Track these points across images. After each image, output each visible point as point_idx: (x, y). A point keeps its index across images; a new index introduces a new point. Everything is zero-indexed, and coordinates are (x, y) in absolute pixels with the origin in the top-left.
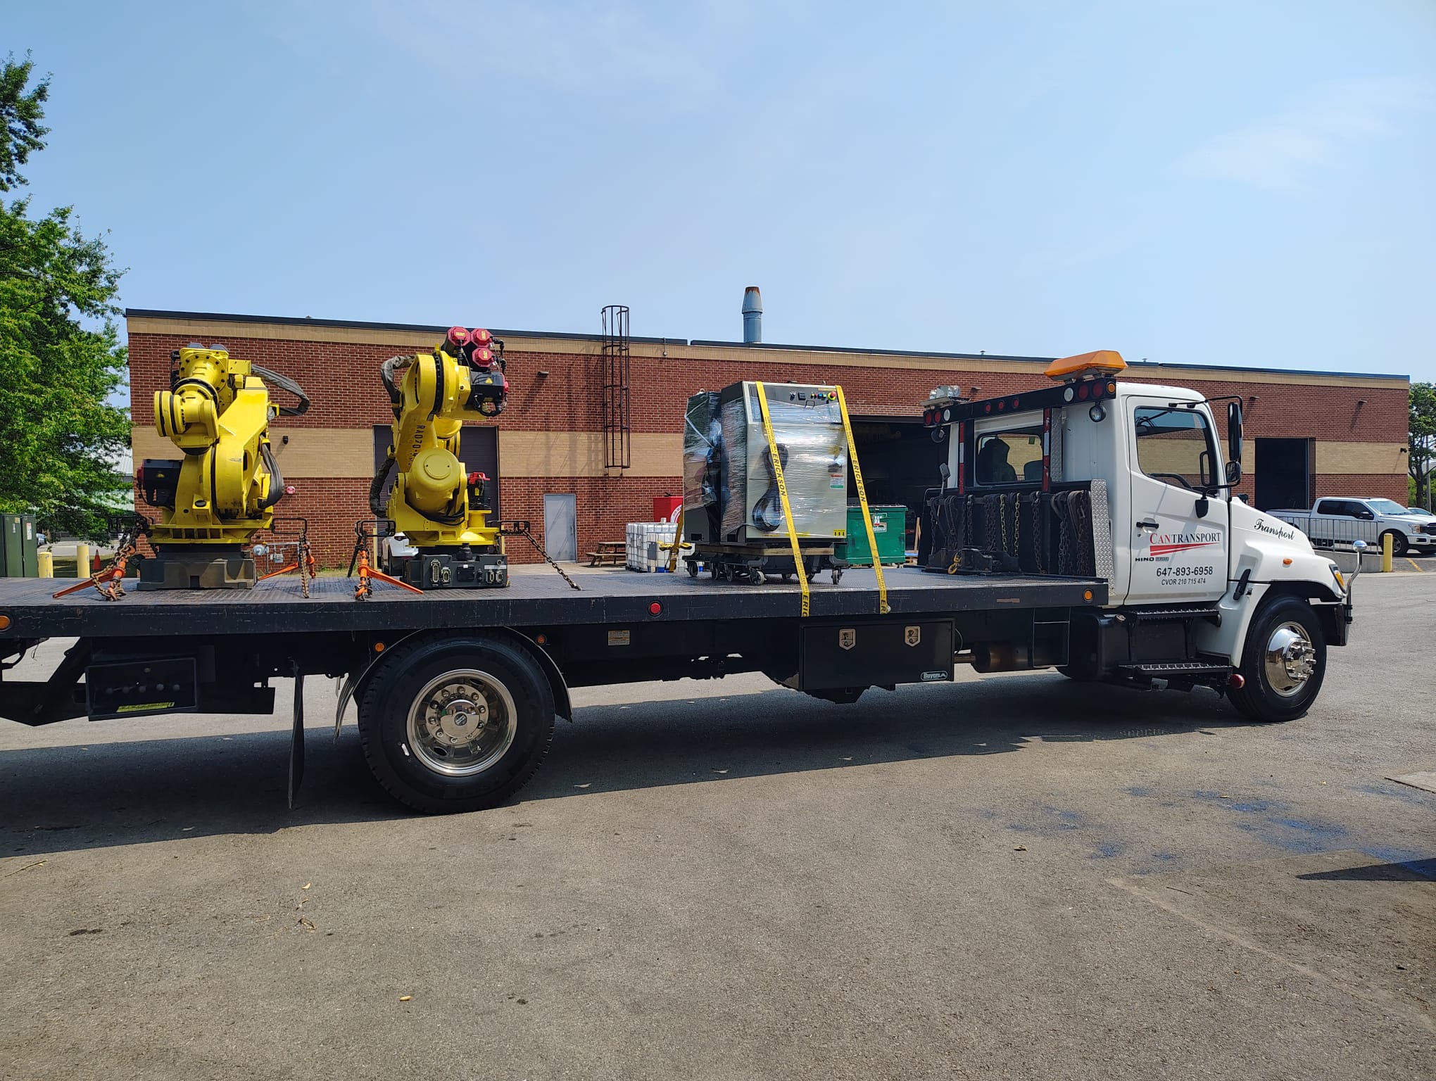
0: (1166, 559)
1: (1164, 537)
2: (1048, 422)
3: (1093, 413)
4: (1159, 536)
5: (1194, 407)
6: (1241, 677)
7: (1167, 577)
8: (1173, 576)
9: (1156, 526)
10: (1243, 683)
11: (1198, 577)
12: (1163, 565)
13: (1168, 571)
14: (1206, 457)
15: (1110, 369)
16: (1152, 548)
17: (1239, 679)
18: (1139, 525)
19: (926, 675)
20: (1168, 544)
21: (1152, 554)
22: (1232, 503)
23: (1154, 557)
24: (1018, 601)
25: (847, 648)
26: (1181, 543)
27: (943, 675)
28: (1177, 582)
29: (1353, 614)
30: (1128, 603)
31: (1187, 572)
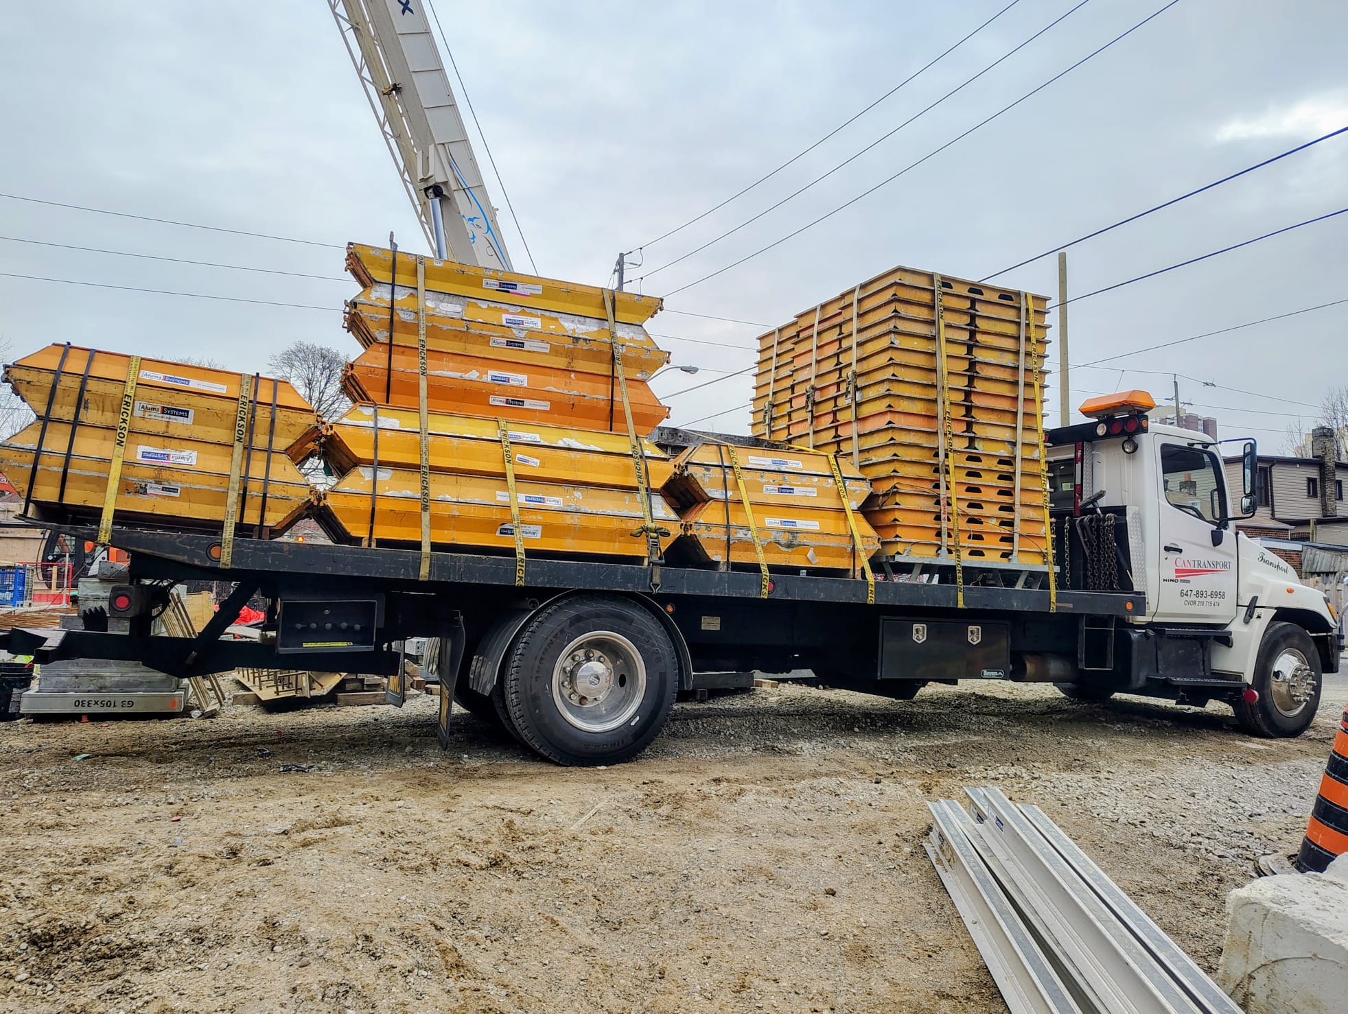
0: (1188, 581)
1: (1186, 562)
2: (1079, 454)
3: (1126, 446)
4: (1183, 560)
5: (1207, 447)
6: (1256, 693)
7: (1188, 599)
8: (1193, 598)
9: (1180, 551)
10: (1258, 698)
11: (1213, 600)
12: (1186, 587)
13: (1189, 592)
14: (1216, 494)
15: (1143, 406)
16: (1177, 571)
17: (1254, 693)
18: (1167, 549)
19: (986, 673)
20: (1189, 568)
21: (1177, 577)
22: (1239, 535)
23: (1179, 579)
24: (1071, 606)
25: (919, 642)
26: (1200, 568)
27: (1000, 673)
28: (1197, 603)
29: (1345, 642)
30: (1156, 620)
31: (1205, 595)
